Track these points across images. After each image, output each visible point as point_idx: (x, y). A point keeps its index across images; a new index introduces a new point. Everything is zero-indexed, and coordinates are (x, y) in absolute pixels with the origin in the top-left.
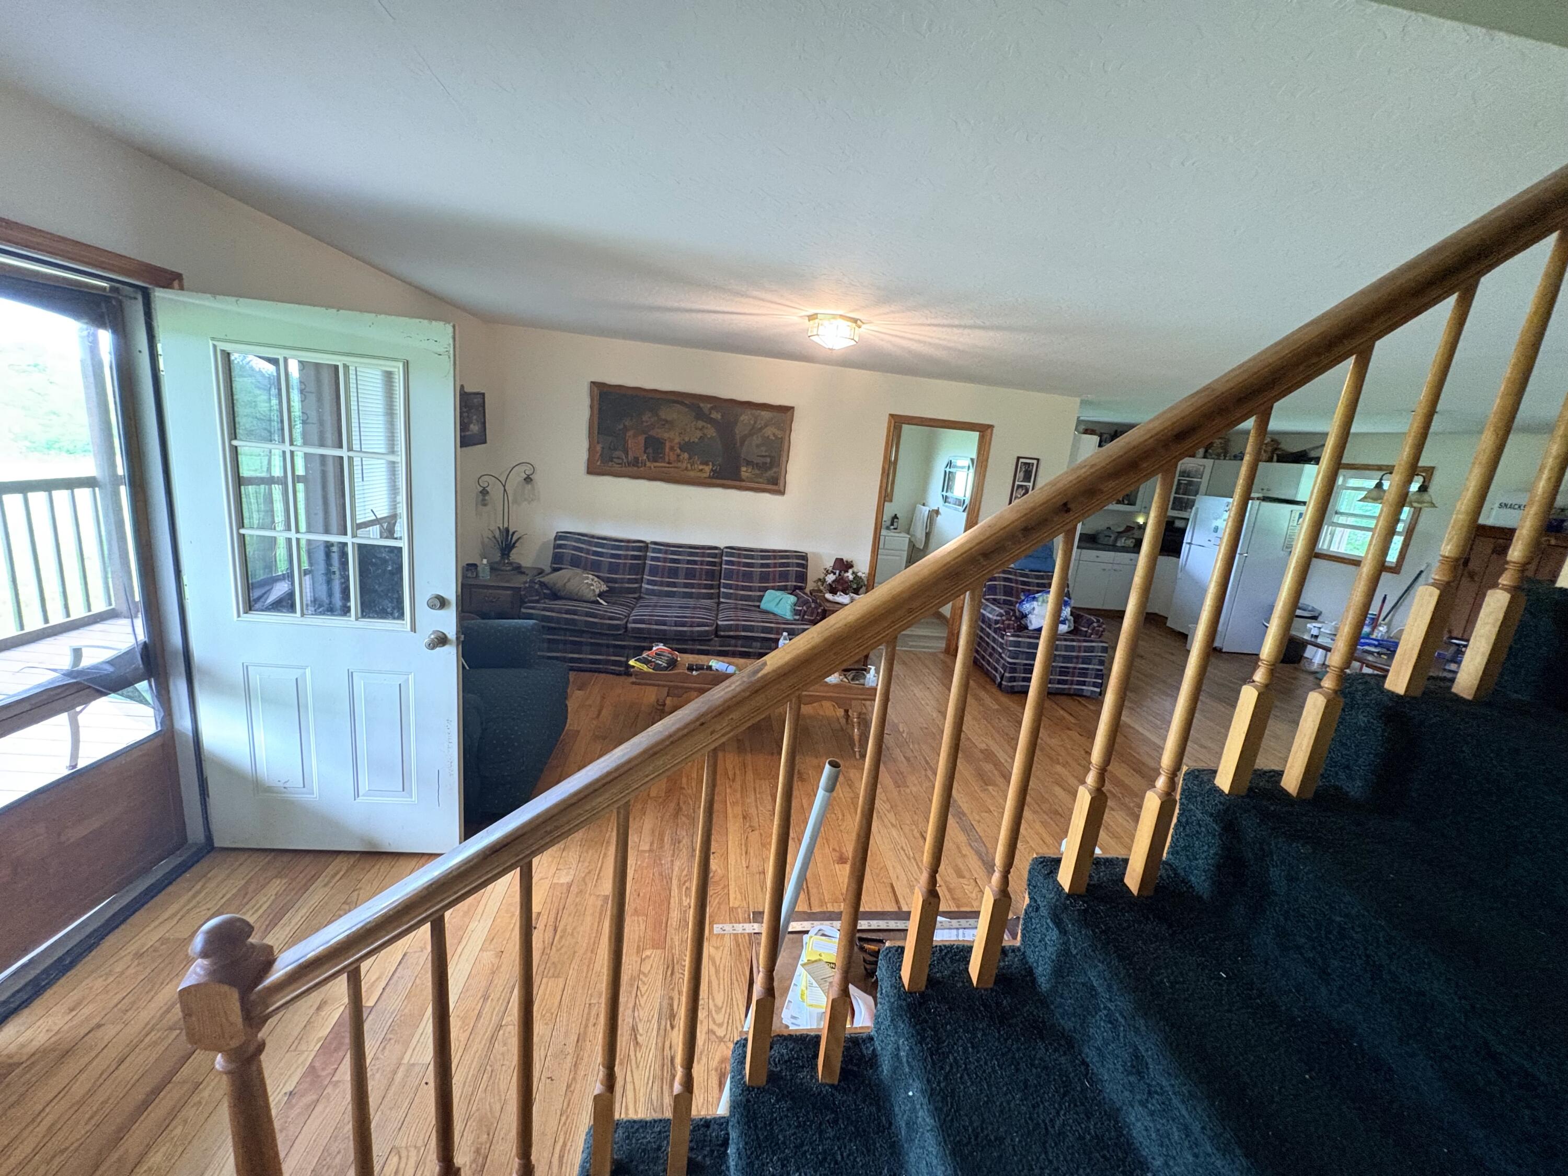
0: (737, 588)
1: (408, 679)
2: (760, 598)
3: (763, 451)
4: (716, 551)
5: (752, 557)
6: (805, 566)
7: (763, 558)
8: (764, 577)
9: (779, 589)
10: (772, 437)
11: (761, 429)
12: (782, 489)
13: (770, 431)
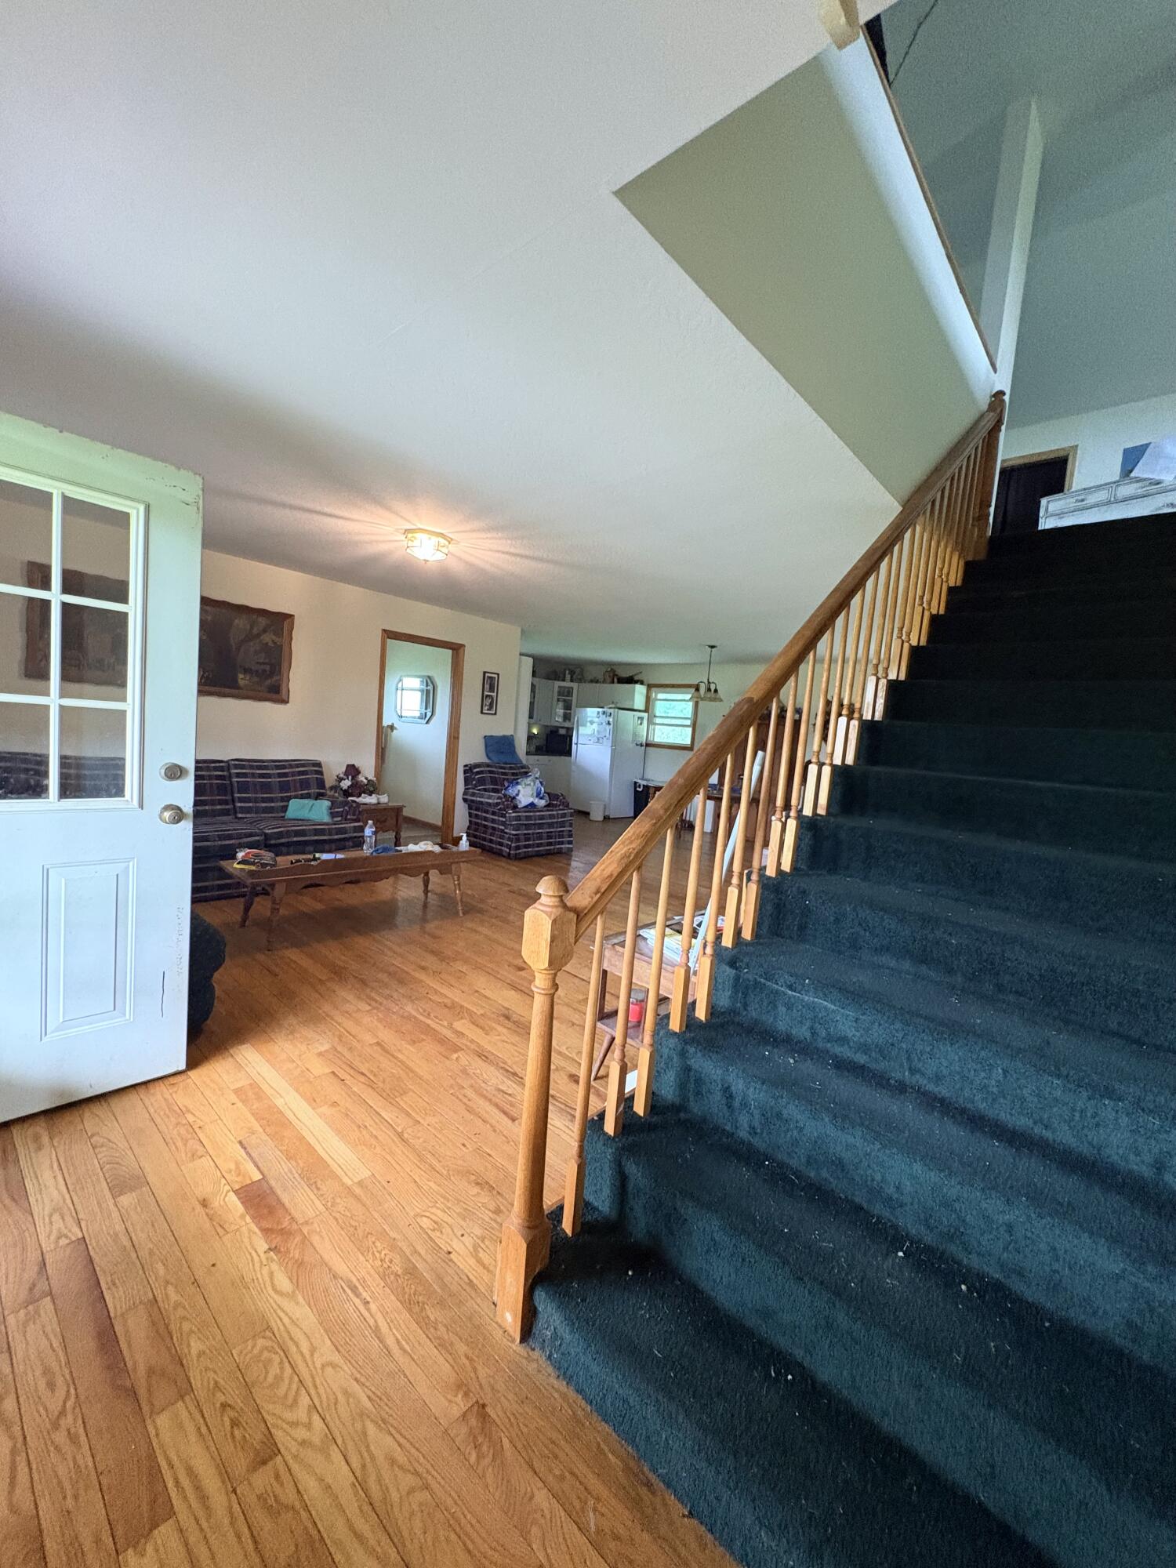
0: (256, 800)
1: (128, 867)
2: (285, 809)
3: (262, 658)
4: (221, 764)
5: (266, 767)
6: (321, 773)
7: (277, 767)
8: (284, 787)
9: (302, 797)
10: (270, 644)
11: (258, 635)
12: (285, 698)
13: (268, 638)
